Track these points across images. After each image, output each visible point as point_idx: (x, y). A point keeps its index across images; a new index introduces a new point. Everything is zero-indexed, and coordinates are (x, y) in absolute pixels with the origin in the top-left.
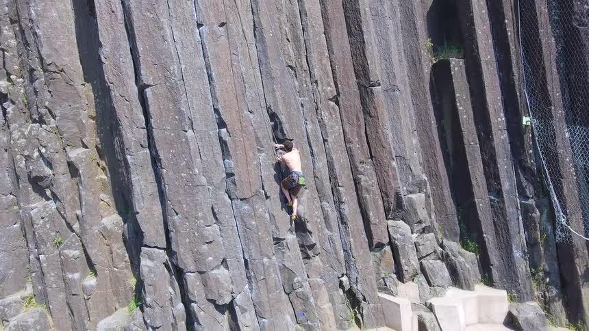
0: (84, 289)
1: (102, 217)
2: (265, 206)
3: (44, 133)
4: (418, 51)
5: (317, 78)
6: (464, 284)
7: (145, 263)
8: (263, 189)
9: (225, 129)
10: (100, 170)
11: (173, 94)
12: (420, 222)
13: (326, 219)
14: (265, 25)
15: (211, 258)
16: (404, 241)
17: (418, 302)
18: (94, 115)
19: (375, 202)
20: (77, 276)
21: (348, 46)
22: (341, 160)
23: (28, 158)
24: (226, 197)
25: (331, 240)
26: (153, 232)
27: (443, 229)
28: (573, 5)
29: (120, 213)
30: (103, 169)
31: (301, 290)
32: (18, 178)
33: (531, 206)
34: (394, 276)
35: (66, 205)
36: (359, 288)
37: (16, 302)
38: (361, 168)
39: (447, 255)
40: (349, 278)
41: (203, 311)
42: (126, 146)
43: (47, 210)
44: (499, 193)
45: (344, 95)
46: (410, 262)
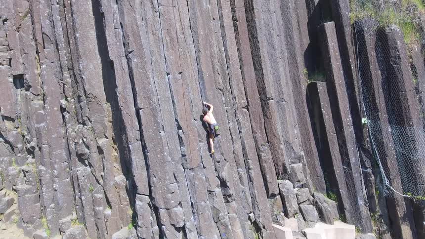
0: (105, 216)
1: (115, 177)
2: (203, 172)
3: (85, 131)
4: (298, 77)
5: (236, 95)
6: (327, 220)
7: (138, 203)
8: (202, 163)
9: (181, 131)
10: (114, 150)
11: (154, 113)
12: (299, 181)
13: (241, 178)
14: (204, 71)
15: (173, 201)
16: (288, 193)
17: (297, 231)
18: (111, 120)
19: (271, 170)
20: (101, 208)
21: (254, 76)
22: (250, 144)
23: (76, 144)
24: (182, 167)
25: (243, 191)
26: (143, 187)
27: (315, 185)
28: (390, 52)
29: (124, 175)
30: (116, 150)
31: (223, 220)
32: (70, 153)
33: (369, 173)
34: (283, 214)
35: (96, 170)
36: (260, 221)
37: (67, 222)
38: (262, 148)
39: (317, 203)
40: (254, 214)
41: (169, 231)
42: (129, 140)
43: (86, 172)
44: (349, 165)
45: (252, 105)
46: (293, 206)
